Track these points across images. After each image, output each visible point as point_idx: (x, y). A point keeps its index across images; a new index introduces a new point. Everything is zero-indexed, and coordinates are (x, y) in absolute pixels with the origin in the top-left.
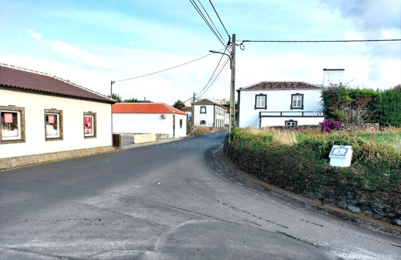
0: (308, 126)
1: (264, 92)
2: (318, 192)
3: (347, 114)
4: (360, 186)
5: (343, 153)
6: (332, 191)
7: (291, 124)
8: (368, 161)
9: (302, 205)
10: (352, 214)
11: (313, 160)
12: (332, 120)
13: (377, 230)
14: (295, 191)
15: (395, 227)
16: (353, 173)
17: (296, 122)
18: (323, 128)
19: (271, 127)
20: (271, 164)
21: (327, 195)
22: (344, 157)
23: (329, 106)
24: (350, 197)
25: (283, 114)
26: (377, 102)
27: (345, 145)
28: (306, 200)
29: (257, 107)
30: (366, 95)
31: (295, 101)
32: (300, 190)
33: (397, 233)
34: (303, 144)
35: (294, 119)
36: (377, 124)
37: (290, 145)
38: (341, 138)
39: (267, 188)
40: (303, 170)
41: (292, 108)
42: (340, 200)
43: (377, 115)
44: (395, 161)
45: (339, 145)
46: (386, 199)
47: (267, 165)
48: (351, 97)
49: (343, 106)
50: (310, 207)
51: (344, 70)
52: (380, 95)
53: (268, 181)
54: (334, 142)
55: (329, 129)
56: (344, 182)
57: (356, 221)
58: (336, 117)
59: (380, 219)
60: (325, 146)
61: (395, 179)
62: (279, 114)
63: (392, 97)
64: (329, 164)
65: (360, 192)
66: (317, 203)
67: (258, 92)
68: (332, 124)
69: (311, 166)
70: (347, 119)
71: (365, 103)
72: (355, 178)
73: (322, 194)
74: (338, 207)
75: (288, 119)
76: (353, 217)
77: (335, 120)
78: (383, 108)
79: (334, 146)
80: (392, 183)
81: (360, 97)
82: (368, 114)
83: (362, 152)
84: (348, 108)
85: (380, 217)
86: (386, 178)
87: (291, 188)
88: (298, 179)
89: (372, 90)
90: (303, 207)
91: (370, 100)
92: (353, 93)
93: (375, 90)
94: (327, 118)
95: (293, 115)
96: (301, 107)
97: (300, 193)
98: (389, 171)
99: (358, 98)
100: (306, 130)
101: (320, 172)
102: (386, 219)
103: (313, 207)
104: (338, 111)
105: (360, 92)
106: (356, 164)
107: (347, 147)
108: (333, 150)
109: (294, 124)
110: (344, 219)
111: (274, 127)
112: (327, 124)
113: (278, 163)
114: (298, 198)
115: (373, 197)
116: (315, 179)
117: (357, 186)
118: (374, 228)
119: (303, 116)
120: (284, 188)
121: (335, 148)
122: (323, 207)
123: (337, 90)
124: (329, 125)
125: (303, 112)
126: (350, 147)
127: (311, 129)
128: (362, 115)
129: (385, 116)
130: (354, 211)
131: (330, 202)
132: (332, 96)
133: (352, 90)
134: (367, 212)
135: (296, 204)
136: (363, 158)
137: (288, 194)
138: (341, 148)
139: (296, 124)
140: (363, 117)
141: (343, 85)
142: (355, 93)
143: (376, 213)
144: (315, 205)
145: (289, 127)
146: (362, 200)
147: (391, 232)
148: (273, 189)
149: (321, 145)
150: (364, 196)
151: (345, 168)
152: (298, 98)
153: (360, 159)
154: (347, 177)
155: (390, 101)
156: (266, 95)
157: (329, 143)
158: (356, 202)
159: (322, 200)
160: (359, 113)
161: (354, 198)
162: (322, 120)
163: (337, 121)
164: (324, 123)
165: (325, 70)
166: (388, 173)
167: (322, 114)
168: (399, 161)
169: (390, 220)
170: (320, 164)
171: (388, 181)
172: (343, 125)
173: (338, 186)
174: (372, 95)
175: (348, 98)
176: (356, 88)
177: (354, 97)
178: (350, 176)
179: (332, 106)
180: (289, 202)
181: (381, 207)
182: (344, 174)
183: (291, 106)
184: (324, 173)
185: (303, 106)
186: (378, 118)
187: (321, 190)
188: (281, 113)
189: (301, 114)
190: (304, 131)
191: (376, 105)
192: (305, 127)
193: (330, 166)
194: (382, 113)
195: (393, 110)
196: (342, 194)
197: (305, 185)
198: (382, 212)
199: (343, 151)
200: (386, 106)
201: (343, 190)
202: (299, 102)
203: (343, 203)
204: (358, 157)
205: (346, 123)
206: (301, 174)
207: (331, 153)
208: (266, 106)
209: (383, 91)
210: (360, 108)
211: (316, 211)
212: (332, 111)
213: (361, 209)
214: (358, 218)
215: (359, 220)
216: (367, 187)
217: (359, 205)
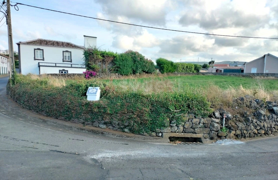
0: (75, 74)
1: (41, 47)
2: (81, 118)
3: (100, 67)
4: (105, 112)
5: (95, 92)
6: (90, 117)
7: (64, 73)
8: (109, 96)
9: (71, 128)
10: (101, 130)
11: (76, 97)
12: (91, 71)
13: (115, 137)
14: (65, 120)
15: (124, 133)
16: (101, 105)
17: (67, 71)
18: (85, 76)
19: (48, 74)
20: (47, 102)
21: (86, 120)
22: (95, 94)
23: (89, 61)
24: (100, 119)
25: (57, 65)
26: (116, 60)
27: (96, 87)
28: (73, 125)
29: (36, 58)
30: (110, 56)
31: (65, 56)
32: (69, 119)
33: (125, 137)
34: (69, 87)
35: (66, 69)
36: (117, 74)
37: (60, 87)
38: (94, 82)
39: (44, 120)
40: (70, 104)
41: (63, 61)
42: (95, 122)
43: (117, 69)
44: (123, 95)
45: (93, 86)
46: (119, 118)
47: (44, 103)
48: (102, 56)
49: (97, 62)
50: (75, 129)
51: (96, 38)
52: (118, 56)
53: (45, 115)
54: (89, 85)
55: (90, 77)
56: (96, 110)
57: (104, 134)
58: (93, 69)
59: (116, 130)
60: (84, 88)
61: (123, 106)
62: (54, 65)
63: (124, 58)
64: (87, 99)
65: (106, 115)
66: (81, 126)
67: (36, 47)
68: (91, 73)
69: (75, 102)
70: (100, 70)
71: (110, 61)
72: (102, 107)
73: (83, 119)
74: (93, 126)
75: (61, 69)
76: (102, 132)
77: (93, 71)
78: (120, 64)
79: (90, 88)
80: (122, 108)
81: (107, 57)
82: (112, 67)
83: (106, 91)
84: (100, 63)
85: (116, 129)
86: (119, 106)
87: (63, 118)
88: (67, 111)
89: (113, 53)
90: (71, 130)
91: (112, 59)
92: (102, 54)
93: (115, 53)
94: (88, 69)
95: (65, 66)
96: (70, 60)
97: (69, 121)
98: (120, 101)
99: (106, 57)
100: (74, 77)
101: (81, 105)
102: (119, 129)
103: (78, 129)
104: (94, 64)
105: (107, 54)
106: (103, 99)
107: (97, 88)
108: (89, 90)
109: (66, 72)
110: (97, 133)
111: (50, 74)
112: (88, 73)
113: (52, 101)
114: (68, 124)
115: (113, 117)
116: (78, 110)
117: (104, 112)
118: (113, 136)
119: (71, 67)
120: (57, 118)
121: (90, 89)
122: (84, 128)
123: (93, 51)
124: (89, 74)
125: (71, 64)
126: (99, 88)
127: (78, 76)
128: (109, 68)
129: (121, 69)
130: (103, 127)
131: (89, 124)
132: (90, 54)
133: (102, 52)
134: (109, 127)
135: (66, 128)
136: (106, 95)
137: (60, 122)
138: (93, 89)
139: (68, 72)
140: (109, 69)
141: (97, 48)
142: (104, 54)
143: (114, 127)
144: (79, 127)
145: (62, 75)
146: (107, 120)
147: (122, 137)
148: (49, 120)
149: (81, 87)
150: (107, 117)
151: (96, 102)
152: (67, 54)
153: (105, 95)
154: (98, 107)
155: (123, 60)
156: (43, 50)
157: (86, 86)
158: (103, 122)
159: (83, 123)
160: (107, 67)
161: (103, 119)
162: (85, 70)
163: (94, 71)
164: (86, 72)
165: (85, 36)
166: (120, 103)
167: (84, 66)
168: (124, 95)
169: (121, 130)
170: (81, 99)
171: (119, 107)
172: (98, 74)
173: (92, 113)
174: (113, 56)
175: (100, 57)
176: (104, 51)
177: (103, 56)
178: (99, 106)
179: (90, 62)
180: (61, 127)
181: (117, 123)
182: (96, 105)
183: (63, 59)
184: (84, 106)
185: (71, 60)
186: (117, 70)
187: (82, 117)
188: (56, 64)
189: (70, 66)
190: (73, 77)
191: (116, 62)
192: (74, 75)
193: (87, 101)
194: (119, 67)
195: (124, 66)
196: (96, 118)
197: (72, 115)
198: (118, 126)
199: (95, 90)
200: (121, 63)
201: (96, 115)
202: (69, 57)
203: (96, 124)
204: (104, 94)
205: (100, 73)
206: (69, 108)
207: (87, 92)
208: (43, 58)
209: (119, 54)
210: (107, 63)
211: (80, 131)
212: (91, 64)
213: (107, 126)
214: (105, 132)
215: (105, 133)
216: (109, 112)
217: (105, 123)
